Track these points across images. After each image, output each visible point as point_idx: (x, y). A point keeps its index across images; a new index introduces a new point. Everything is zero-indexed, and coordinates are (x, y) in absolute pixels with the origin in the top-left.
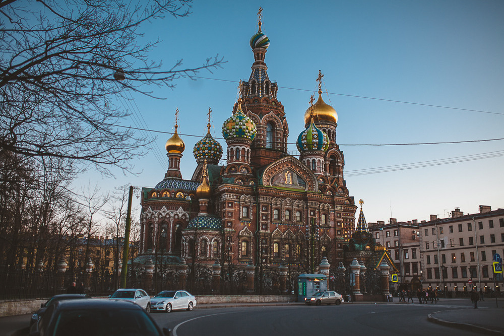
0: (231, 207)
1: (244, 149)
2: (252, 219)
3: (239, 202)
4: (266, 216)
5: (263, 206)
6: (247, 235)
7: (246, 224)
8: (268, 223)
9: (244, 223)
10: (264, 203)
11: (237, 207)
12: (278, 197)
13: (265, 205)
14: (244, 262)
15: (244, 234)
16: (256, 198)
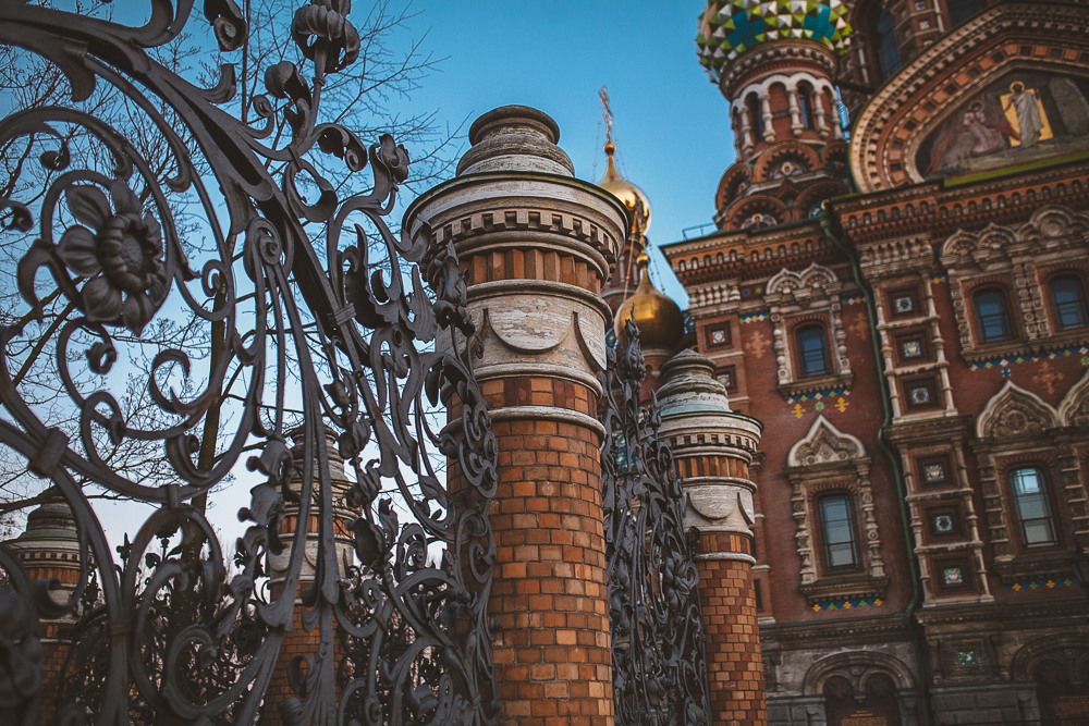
0: (727, 344)
1: (777, 88)
2: (846, 371)
3: (766, 310)
4: (921, 334)
5: (891, 295)
6: (834, 457)
7: (820, 406)
8: (937, 370)
9: (809, 406)
10: (889, 276)
11: (757, 336)
12: (974, 225)
13: (898, 283)
14: (839, 601)
15: (820, 459)
16: (850, 269)
